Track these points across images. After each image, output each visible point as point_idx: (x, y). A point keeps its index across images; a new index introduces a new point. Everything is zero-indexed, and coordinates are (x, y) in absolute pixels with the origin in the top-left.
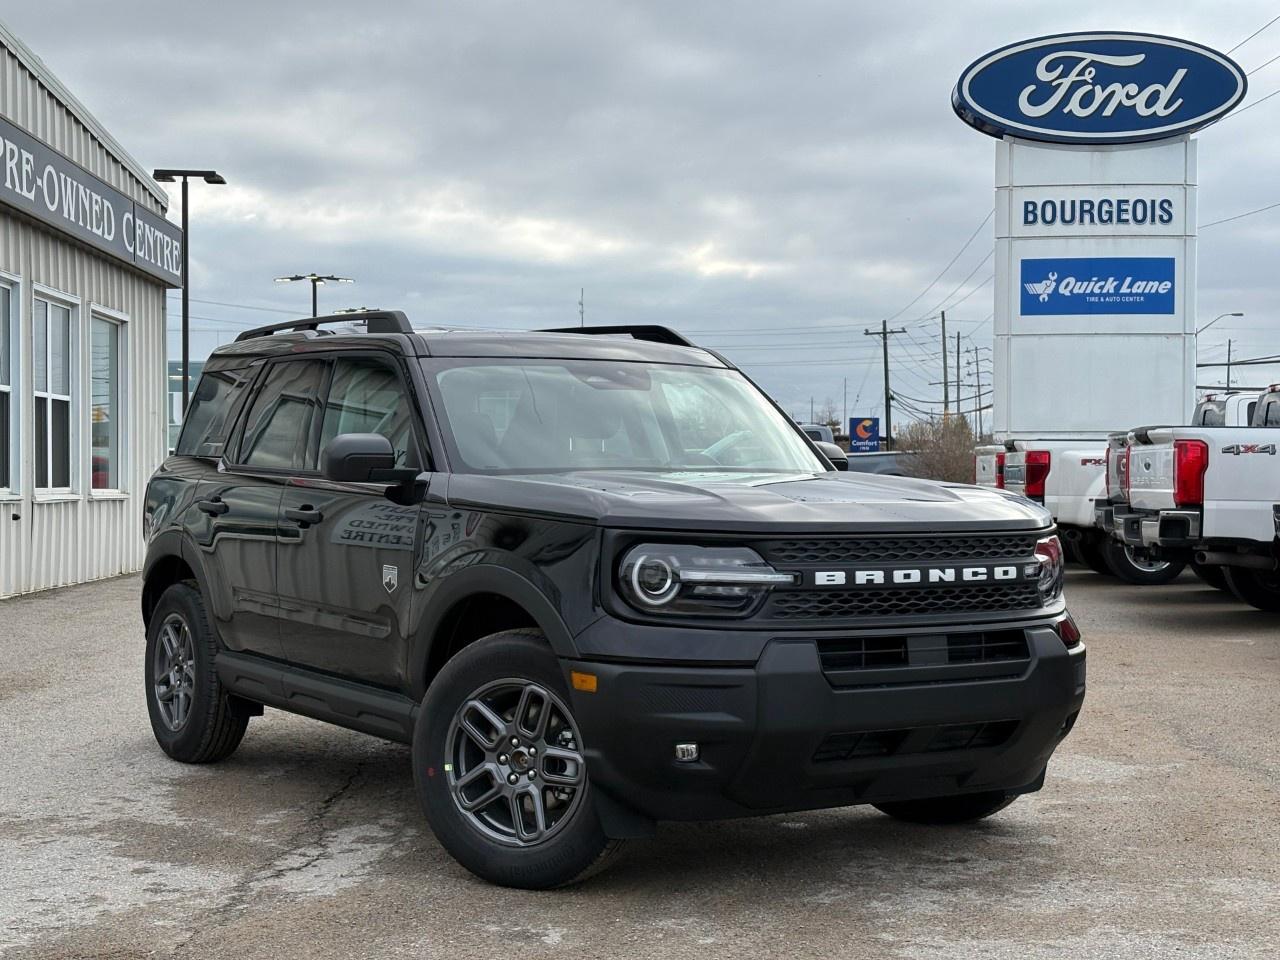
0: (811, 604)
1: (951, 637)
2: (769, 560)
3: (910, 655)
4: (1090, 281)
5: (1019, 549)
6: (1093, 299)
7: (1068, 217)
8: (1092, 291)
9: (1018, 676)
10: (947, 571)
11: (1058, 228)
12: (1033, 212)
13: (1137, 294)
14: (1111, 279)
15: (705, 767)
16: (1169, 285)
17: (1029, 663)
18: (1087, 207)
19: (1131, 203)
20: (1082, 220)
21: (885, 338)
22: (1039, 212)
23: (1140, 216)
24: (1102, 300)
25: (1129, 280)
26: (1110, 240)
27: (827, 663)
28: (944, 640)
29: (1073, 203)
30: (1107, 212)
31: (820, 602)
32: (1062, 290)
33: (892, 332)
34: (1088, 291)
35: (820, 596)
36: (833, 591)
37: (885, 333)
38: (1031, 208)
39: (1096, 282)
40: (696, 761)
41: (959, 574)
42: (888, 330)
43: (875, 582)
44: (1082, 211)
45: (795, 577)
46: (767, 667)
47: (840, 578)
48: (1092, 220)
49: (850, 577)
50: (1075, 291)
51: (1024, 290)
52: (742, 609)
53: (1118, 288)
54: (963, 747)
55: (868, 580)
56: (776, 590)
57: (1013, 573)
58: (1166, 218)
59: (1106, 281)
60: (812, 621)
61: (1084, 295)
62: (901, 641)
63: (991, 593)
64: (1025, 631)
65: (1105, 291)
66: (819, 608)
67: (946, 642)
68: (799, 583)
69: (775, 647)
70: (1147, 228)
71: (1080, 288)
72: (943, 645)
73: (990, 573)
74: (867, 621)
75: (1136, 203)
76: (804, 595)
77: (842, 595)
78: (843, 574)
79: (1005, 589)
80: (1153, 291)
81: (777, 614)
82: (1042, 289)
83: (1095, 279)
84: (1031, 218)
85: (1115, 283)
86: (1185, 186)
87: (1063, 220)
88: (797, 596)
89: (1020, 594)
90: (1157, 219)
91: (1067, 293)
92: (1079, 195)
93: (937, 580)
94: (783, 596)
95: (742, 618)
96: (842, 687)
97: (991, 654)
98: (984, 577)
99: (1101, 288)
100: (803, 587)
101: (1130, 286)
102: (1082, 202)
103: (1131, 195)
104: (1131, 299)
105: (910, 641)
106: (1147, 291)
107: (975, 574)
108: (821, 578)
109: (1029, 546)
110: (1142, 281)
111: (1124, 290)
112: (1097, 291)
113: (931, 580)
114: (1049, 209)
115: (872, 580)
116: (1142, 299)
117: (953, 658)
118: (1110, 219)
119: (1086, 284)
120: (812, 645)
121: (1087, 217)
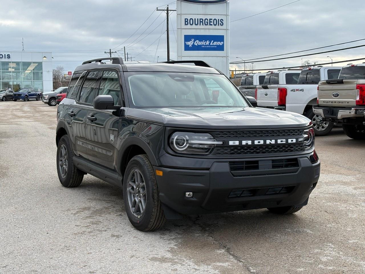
0: (228, 151)
1: (273, 161)
2: (215, 138)
3: (259, 166)
4: (202, 41)
5: (297, 133)
6: (203, 46)
7: (196, 23)
8: (203, 44)
9: (295, 172)
10: (272, 140)
11: (194, 26)
12: (187, 21)
13: (214, 45)
14: (208, 41)
15: (194, 199)
16: (223, 43)
17: (299, 168)
18: (201, 20)
19: (213, 20)
20: (200, 24)
21: (111, 54)
22: (189, 22)
23: (215, 24)
24: (206, 47)
25: (212, 41)
26: (207, 30)
27: (232, 169)
28: (271, 161)
29: (198, 19)
30: (207, 22)
31: (231, 150)
32: (195, 44)
33: (112, 53)
34: (202, 44)
35: (231, 148)
36: (235, 147)
37: (110, 53)
38: (186, 20)
39: (204, 42)
40: (192, 197)
41: (276, 141)
42: (111, 52)
43: (249, 144)
44: (200, 22)
45: (223, 142)
46: (213, 170)
47: (237, 143)
48: (203, 24)
49: (240, 143)
50: (199, 44)
51: (185, 44)
52: (207, 152)
53: (210, 43)
54: (278, 194)
55: (246, 143)
56: (216, 147)
57: (294, 141)
58: (222, 24)
59: (207, 41)
60: (229, 156)
61: (201, 45)
62: (257, 162)
63: (287, 147)
64: (298, 159)
65: (206, 44)
66: (231, 152)
67: (271, 162)
68: (224, 144)
69: (215, 164)
70: (217, 27)
71: (200, 43)
72: (270, 163)
73: (287, 141)
74: (246, 156)
75: (214, 19)
76: (226, 148)
77: (238, 148)
78: (238, 142)
79: (292, 146)
80: (219, 44)
81: (217, 154)
82: (190, 43)
83: (204, 41)
84: (187, 23)
85: (209, 42)
86: (227, 15)
87: (195, 24)
88: (224, 148)
89: (297, 147)
90: (220, 24)
91: (197, 45)
92: (199, 17)
93: (269, 143)
94: (219, 148)
95: (206, 155)
96: (237, 176)
97: (287, 166)
98: (285, 142)
99: (205, 43)
100: (225, 145)
101: (213, 43)
102: (200, 19)
103: (213, 17)
104: (213, 47)
105: (259, 162)
106: (217, 44)
107: (282, 141)
108: (231, 143)
109: (301, 132)
110: (216, 42)
111: (211, 44)
112: (204, 44)
113: (267, 143)
114: (191, 21)
115: (248, 143)
116: (216, 47)
117: (274, 167)
118: (208, 24)
119: (201, 42)
120: (227, 163)
121: (201, 23)
